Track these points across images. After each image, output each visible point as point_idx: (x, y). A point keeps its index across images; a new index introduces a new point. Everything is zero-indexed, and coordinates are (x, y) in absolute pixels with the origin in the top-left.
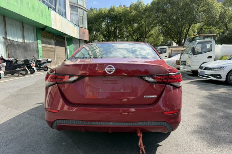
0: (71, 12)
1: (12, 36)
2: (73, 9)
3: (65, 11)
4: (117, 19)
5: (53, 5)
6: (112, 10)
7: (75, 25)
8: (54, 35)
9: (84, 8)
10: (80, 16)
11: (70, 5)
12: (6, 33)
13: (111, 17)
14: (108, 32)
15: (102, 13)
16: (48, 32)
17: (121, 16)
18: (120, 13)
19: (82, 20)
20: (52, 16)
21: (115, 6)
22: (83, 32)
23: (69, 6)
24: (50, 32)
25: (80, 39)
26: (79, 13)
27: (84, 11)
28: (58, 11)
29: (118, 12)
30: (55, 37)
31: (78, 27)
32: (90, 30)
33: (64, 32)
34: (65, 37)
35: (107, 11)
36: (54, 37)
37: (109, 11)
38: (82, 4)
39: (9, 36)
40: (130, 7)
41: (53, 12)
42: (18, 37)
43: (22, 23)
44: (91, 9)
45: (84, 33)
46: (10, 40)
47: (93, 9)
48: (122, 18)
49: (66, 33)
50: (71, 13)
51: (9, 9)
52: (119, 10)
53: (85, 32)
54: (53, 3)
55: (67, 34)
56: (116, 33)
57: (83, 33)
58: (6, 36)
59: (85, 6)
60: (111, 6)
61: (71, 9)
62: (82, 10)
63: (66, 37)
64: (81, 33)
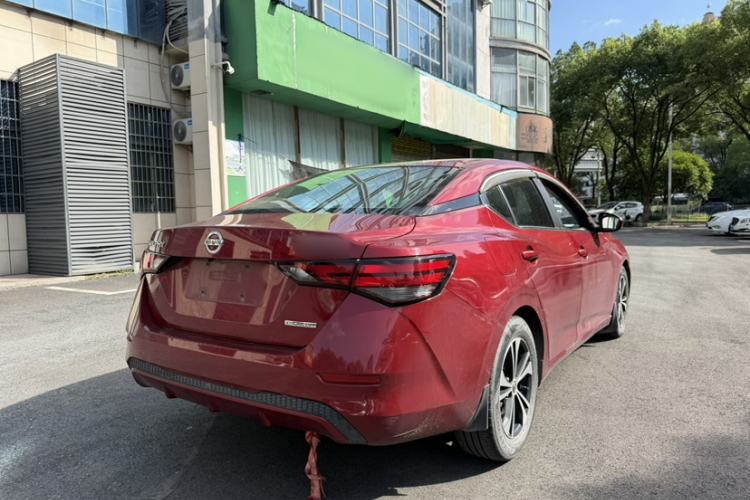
0: (495, 69)
1: (313, 158)
2: (502, 58)
3: (471, 67)
4: (666, 67)
5: (433, 57)
6: (649, 38)
7: (502, 106)
8: (432, 145)
9: (540, 49)
10: (522, 77)
11: (491, 47)
12: (298, 151)
13: (639, 64)
14: (634, 118)
15: (607, 53)
16: (415, 139)
17: (681, 57)
18: (679, 47)
19: (531, 87)
20: (423, 91)
21: (659, 22)
22: (530, 128)
23: (487, 51)
24: (419, 139)
25: (519, 149)
26: (518, 67)
27: (538, 58)
28: (450, 72)
29: (669, 44)
30: (437, 150)
31: (515, 113)
32: (561, 117)
33: (460, 134)
34: (468, 150)
35: (629, 47)
36: (434, 149)
37: (636, 44)
38: (530, 40)
39: (306, 157)
40: (724, 19)
41: (426, 79)
42: (327, 159)
43: (342, 120)
44: (575, 48)
45: (535, 131)
46: (306, 167)
47: (581, 46)
48: (685, 62)
49: (468, 137)
50: (492, 72)
51: (300, 89)
52: (675, 37)
53: (538, 126)
54: (433, 51)
55: (470, 140)
56: (665, 118)
57: (532, 128)
58: (298, 158)
59: (541, 43)
60: (646, 27)
61: (493, 58)
62: (531, 58)
63: (472, 147)
64: (524, 130)
